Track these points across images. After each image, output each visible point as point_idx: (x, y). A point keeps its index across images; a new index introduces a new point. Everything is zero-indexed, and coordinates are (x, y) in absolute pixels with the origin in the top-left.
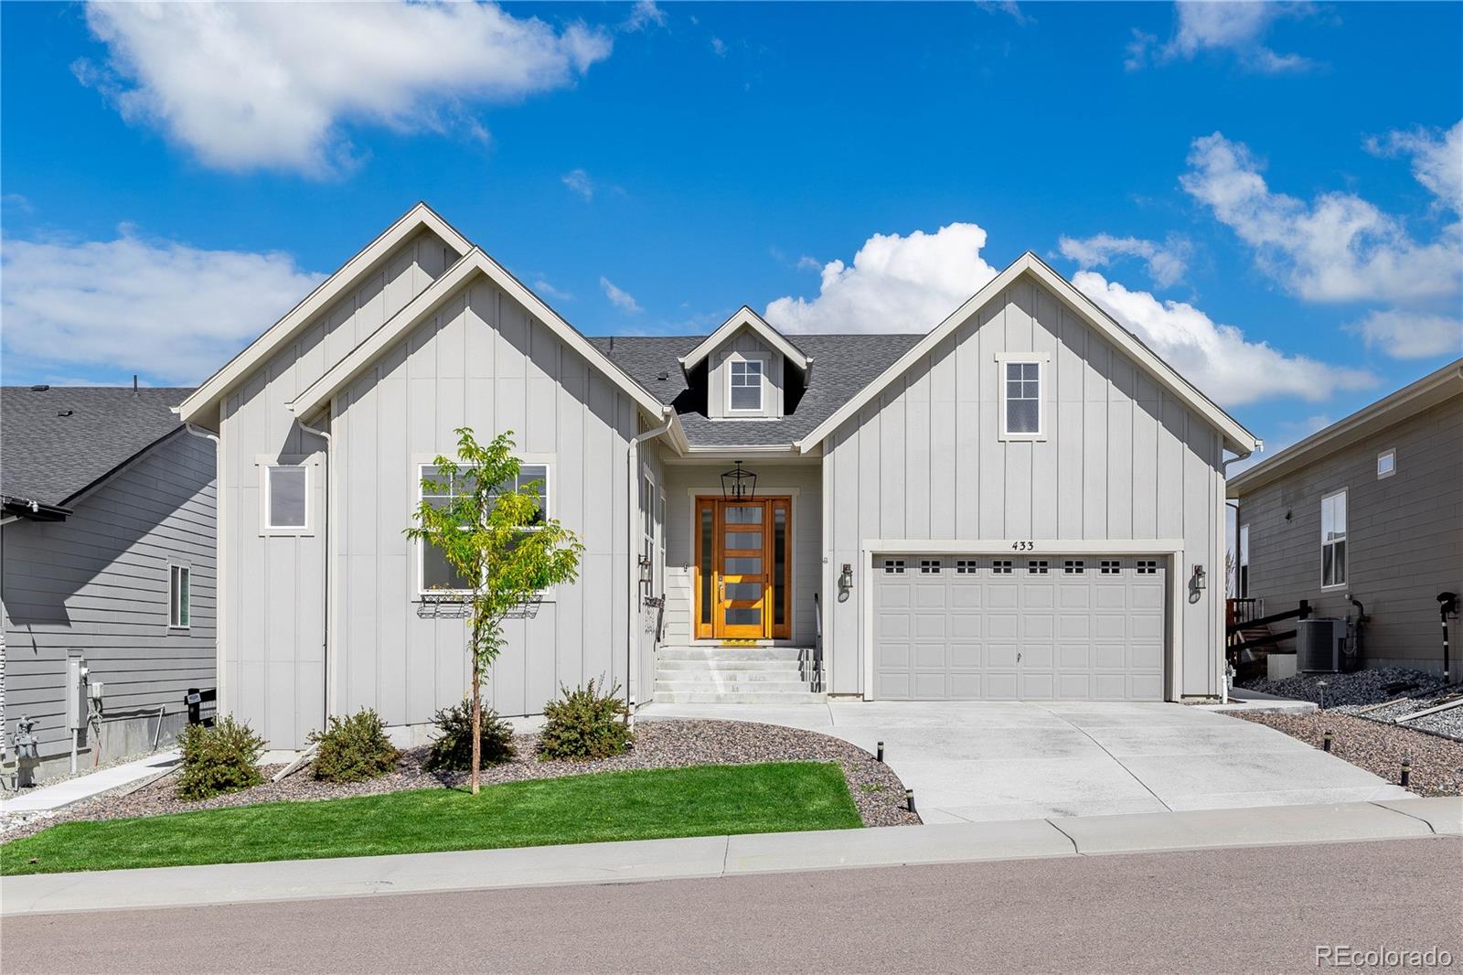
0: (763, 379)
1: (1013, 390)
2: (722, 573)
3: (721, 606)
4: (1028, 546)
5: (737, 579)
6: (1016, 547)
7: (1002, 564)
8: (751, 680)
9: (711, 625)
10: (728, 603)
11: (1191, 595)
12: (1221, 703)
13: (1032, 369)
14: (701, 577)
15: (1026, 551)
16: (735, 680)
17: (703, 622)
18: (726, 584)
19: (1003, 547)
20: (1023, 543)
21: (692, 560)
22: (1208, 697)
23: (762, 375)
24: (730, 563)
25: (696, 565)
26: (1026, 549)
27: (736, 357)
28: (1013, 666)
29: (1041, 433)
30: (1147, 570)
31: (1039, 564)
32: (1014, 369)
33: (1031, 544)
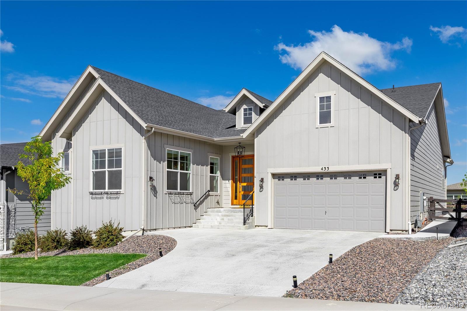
0: (253, 113)
1: (322, 107)
2: (240, 182)
3: (240, 193)
4: (327, 169)
5: (245, 184)
6: (322, 169)
7: (319, 176)
8: (228, 220)
9: (237, 201)
10: (242, 193)
11: (394, 187)
12: (409, 234)
13: (329, 98)
14: (234, 184)
15: (326, 171)
16: (224, 220)
17: (234, 199)
18: (242, 186)
19: (317, 169)
20: (325, 168)
21: (231, 178)
22: (403, 231)
23: (253, 112)
26: (326, 170)
27: (245, 107)
28: (323, 216)
29: (333, 123)
30: (378, 177)
31: (334, 175)
32: (322, 99)
33: (328, 168)
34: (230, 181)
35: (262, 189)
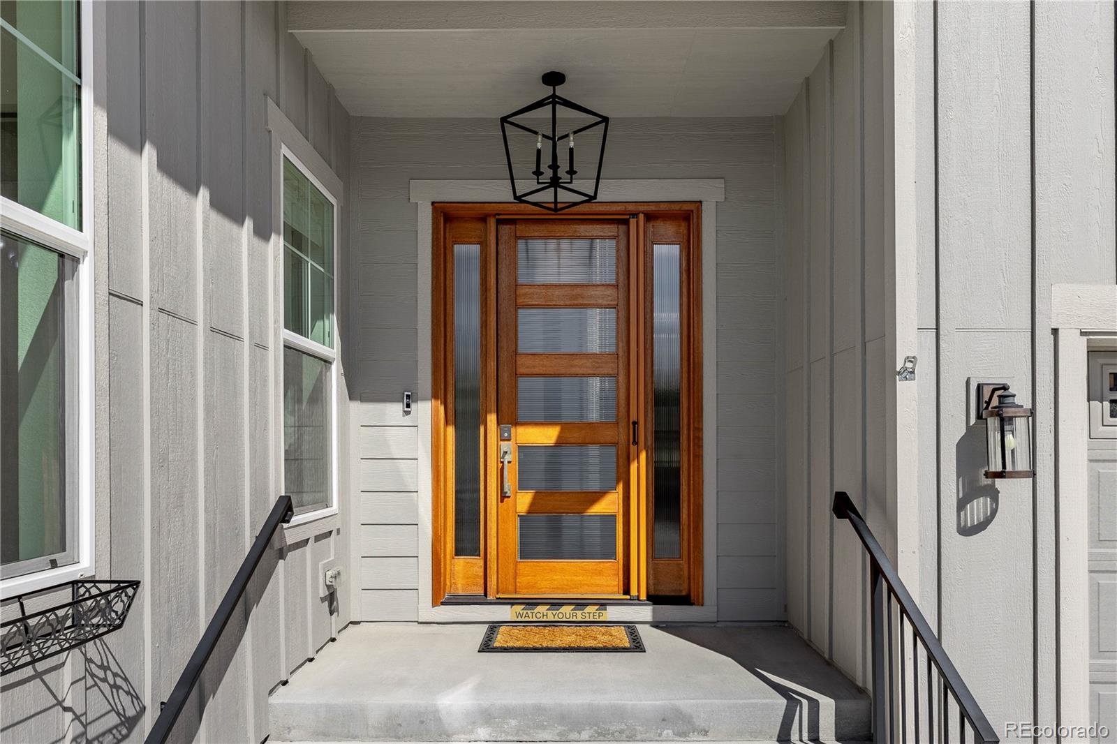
2: (510, 419)
3: (509, 508)
5: (545, 436)
9: (481, 563)
10: (523, 501)
14: (451, 430)
17: (459, 552)
18: (522, 449)
21: (425, 383)
24: (530, 390)
25: (435, 396)
34: (425, 410)
35: (979, 507)
